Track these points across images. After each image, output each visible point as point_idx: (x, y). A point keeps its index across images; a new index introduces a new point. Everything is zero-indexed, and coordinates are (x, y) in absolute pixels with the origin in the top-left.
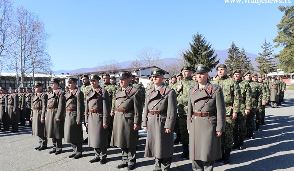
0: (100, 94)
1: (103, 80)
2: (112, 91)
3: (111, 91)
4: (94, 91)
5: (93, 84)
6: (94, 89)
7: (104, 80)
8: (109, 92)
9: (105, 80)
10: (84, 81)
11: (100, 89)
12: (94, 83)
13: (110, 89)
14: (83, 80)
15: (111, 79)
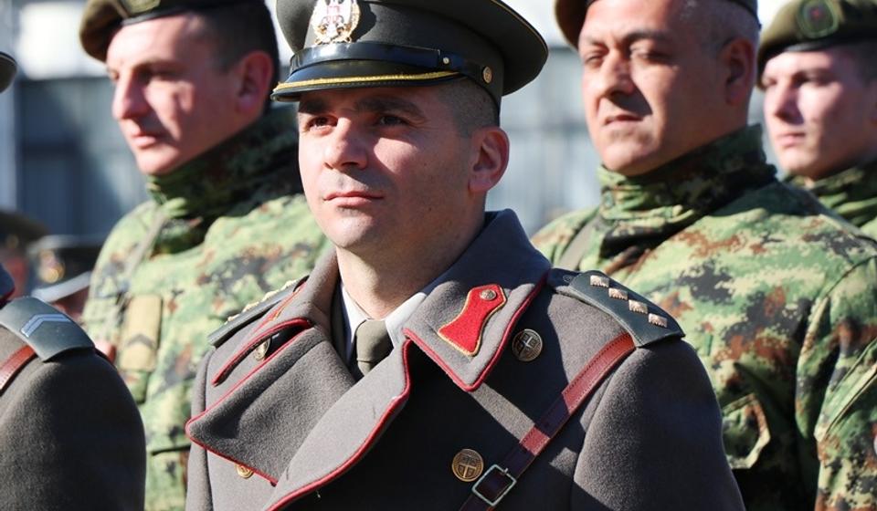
0: (514, 420)
1: (600, 80)
2: (806, 363)
3: (786, 361)
4: (382, 349)
5: (347, 165)
6: (390, 290)
7: (626, 97)
8: (719, 379)
9: (648, 78)
10: (160, 95)
11: (517, 296)
12: (389, 151)
13: (761, 308)
14: (144, 74)
15: (783, 65)
